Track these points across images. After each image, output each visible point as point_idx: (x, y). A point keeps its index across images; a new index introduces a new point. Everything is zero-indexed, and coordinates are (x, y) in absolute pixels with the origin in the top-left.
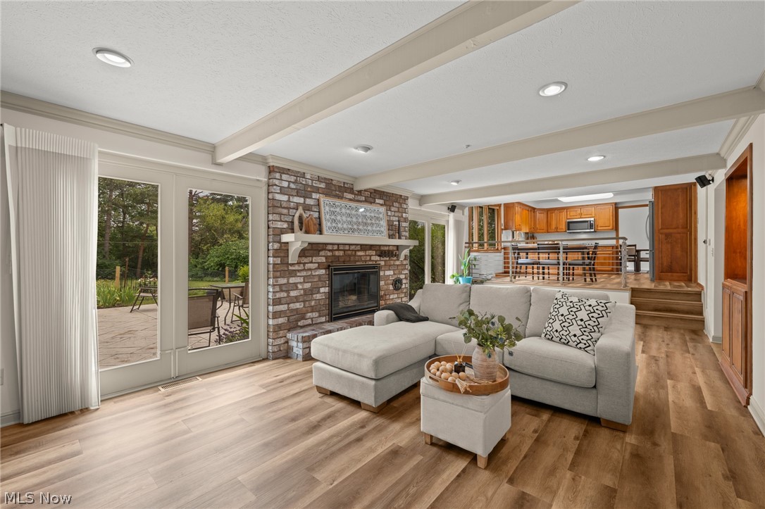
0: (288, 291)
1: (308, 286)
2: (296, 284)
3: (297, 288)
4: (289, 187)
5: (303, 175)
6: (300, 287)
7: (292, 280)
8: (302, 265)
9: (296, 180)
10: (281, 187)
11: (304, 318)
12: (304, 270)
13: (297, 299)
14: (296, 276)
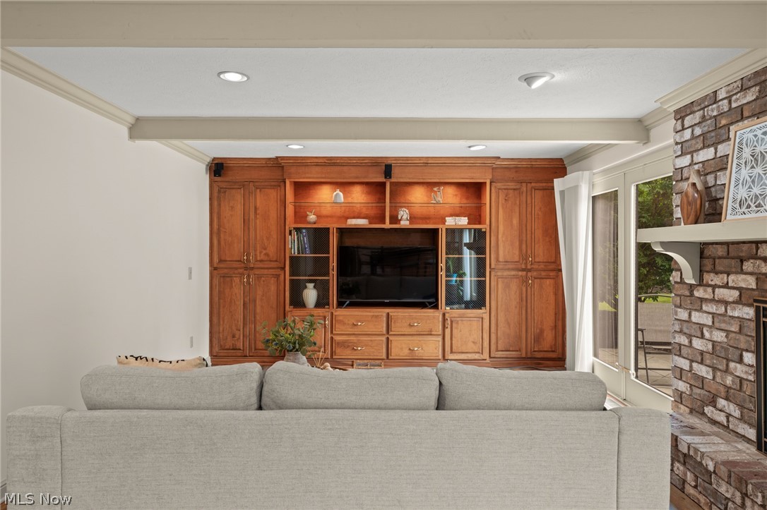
0: (690, 337)
1: (719, 336)
2: (701, 326)
3: (702, 337)
4: (693, 137)
5: (714, 98)
6: (707, 335)
7: (696, 317)
8: (710, 290)
9: (704, 116)
10: (682, 143)
11: (713, 403)
12: (713, 300)
13: (701, 358)
14: (700, 310)
